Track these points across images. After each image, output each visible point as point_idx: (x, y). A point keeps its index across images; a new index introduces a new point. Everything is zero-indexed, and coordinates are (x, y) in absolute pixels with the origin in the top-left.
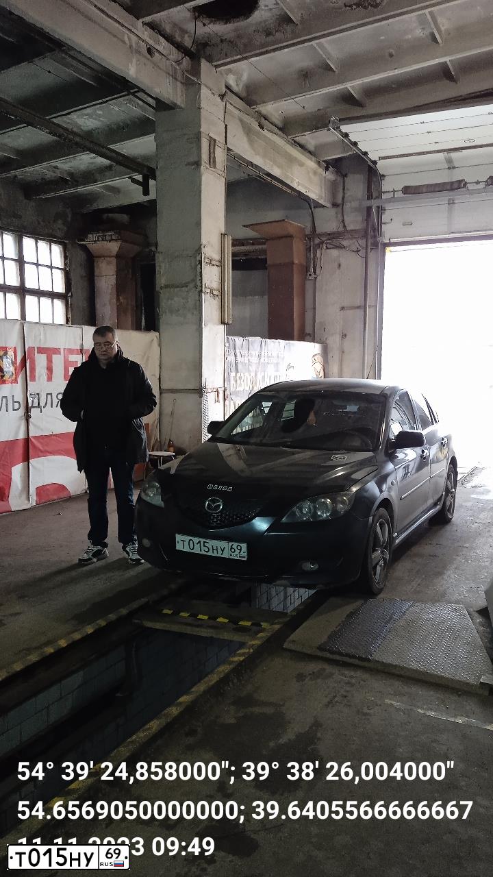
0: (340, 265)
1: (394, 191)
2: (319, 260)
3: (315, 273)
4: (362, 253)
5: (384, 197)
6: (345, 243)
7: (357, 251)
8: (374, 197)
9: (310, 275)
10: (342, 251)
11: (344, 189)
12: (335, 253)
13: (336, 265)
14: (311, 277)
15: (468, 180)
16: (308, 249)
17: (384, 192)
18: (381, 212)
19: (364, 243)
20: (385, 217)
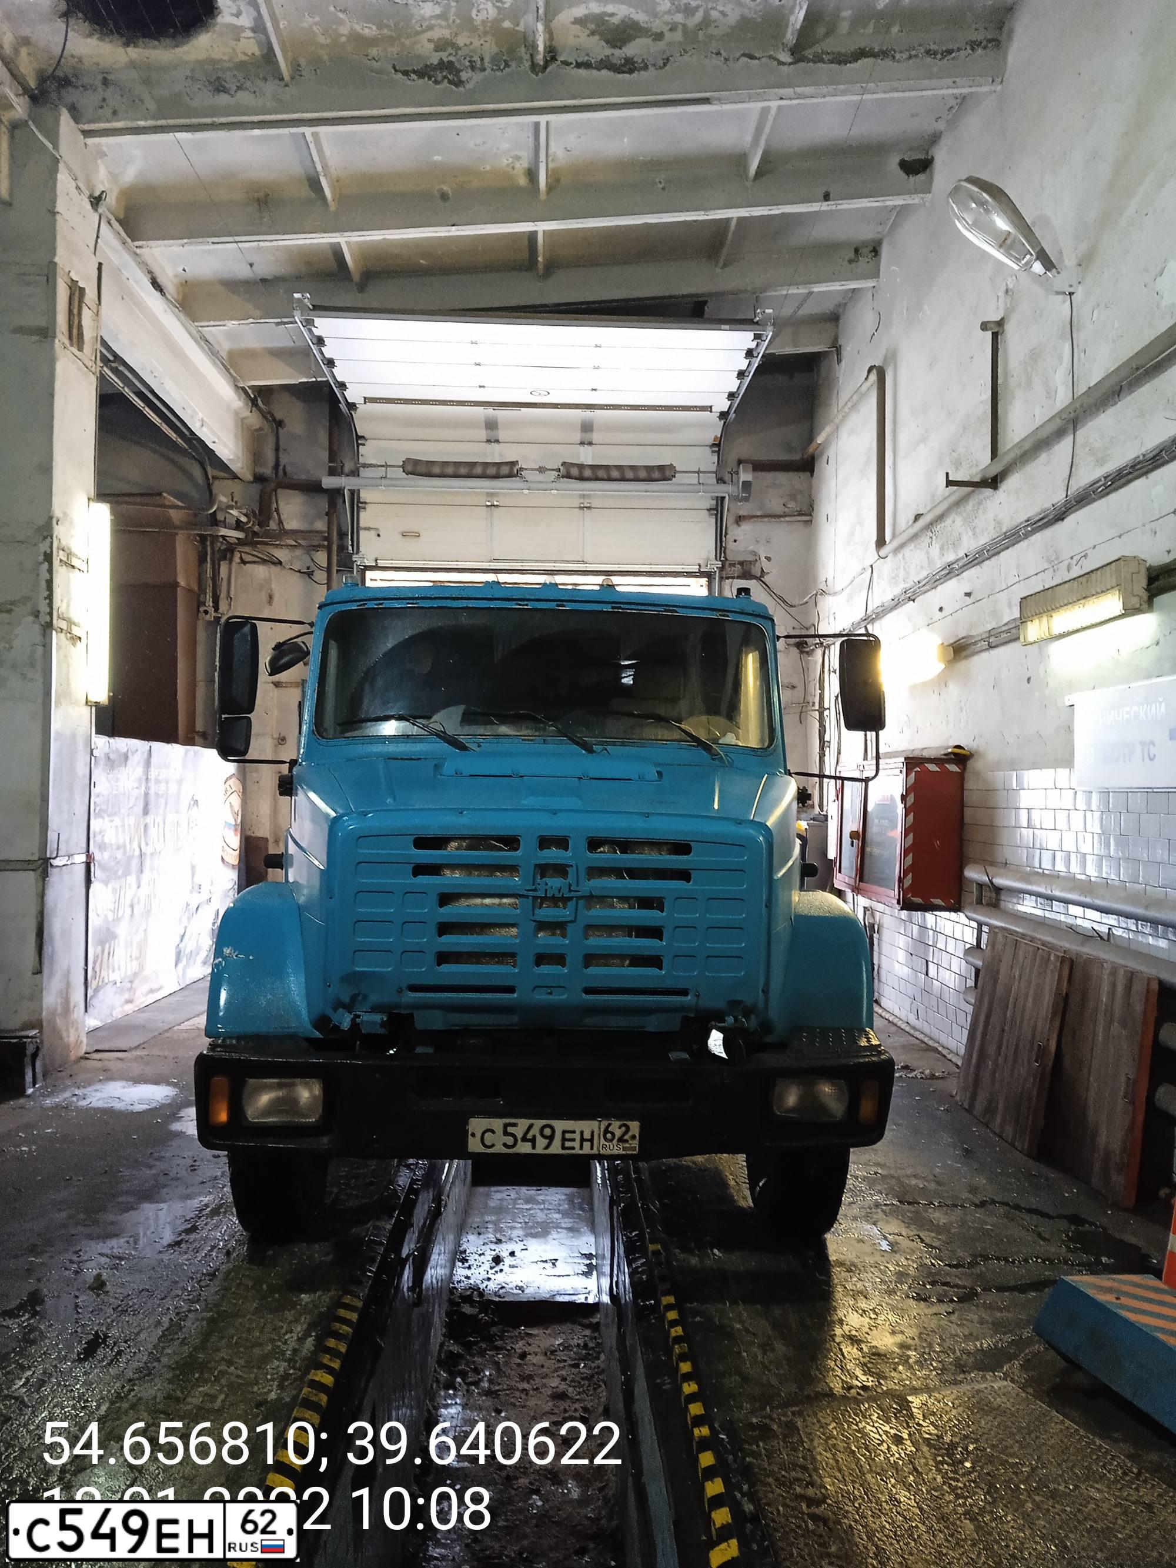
0: (271, 597)
1: (386, 466)
2: (225, 584)
3: (216, 609)
4: (321, 576)
5: (363, 472)
6: (280, 554)
7: (310, 574)
8: (346, 470)
9: (206, 612)
10: (275, 570)
11: (277, 449)
12: (261, 571)
13: (264, 597)
14: (208, 617)
15: (522, 464)
16: (202, 559)
17: (365, 466)
18: (357, 504)
19: (321, 557)
20: (365, 518)
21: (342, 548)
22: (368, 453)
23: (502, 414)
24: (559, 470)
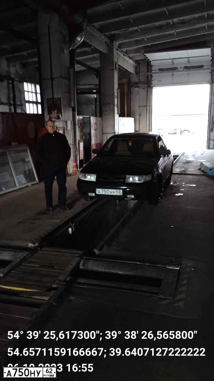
1: (156, 70)
2: (132, 91)
6: (140, 86)
8: (149, 72)
10: (139, 88)
11: (139, 68)
12: (137, 89)
13: (137, 93)
14: (129, 97)
15: (178, 67)
16: (128, 88)
17: (153, 70)
18: (151, 76)
19: (146, 85)
20: (153, 79)
21: (149, 83)
22: (153, 68)
23: (174, 60)
24: (183, 68)
